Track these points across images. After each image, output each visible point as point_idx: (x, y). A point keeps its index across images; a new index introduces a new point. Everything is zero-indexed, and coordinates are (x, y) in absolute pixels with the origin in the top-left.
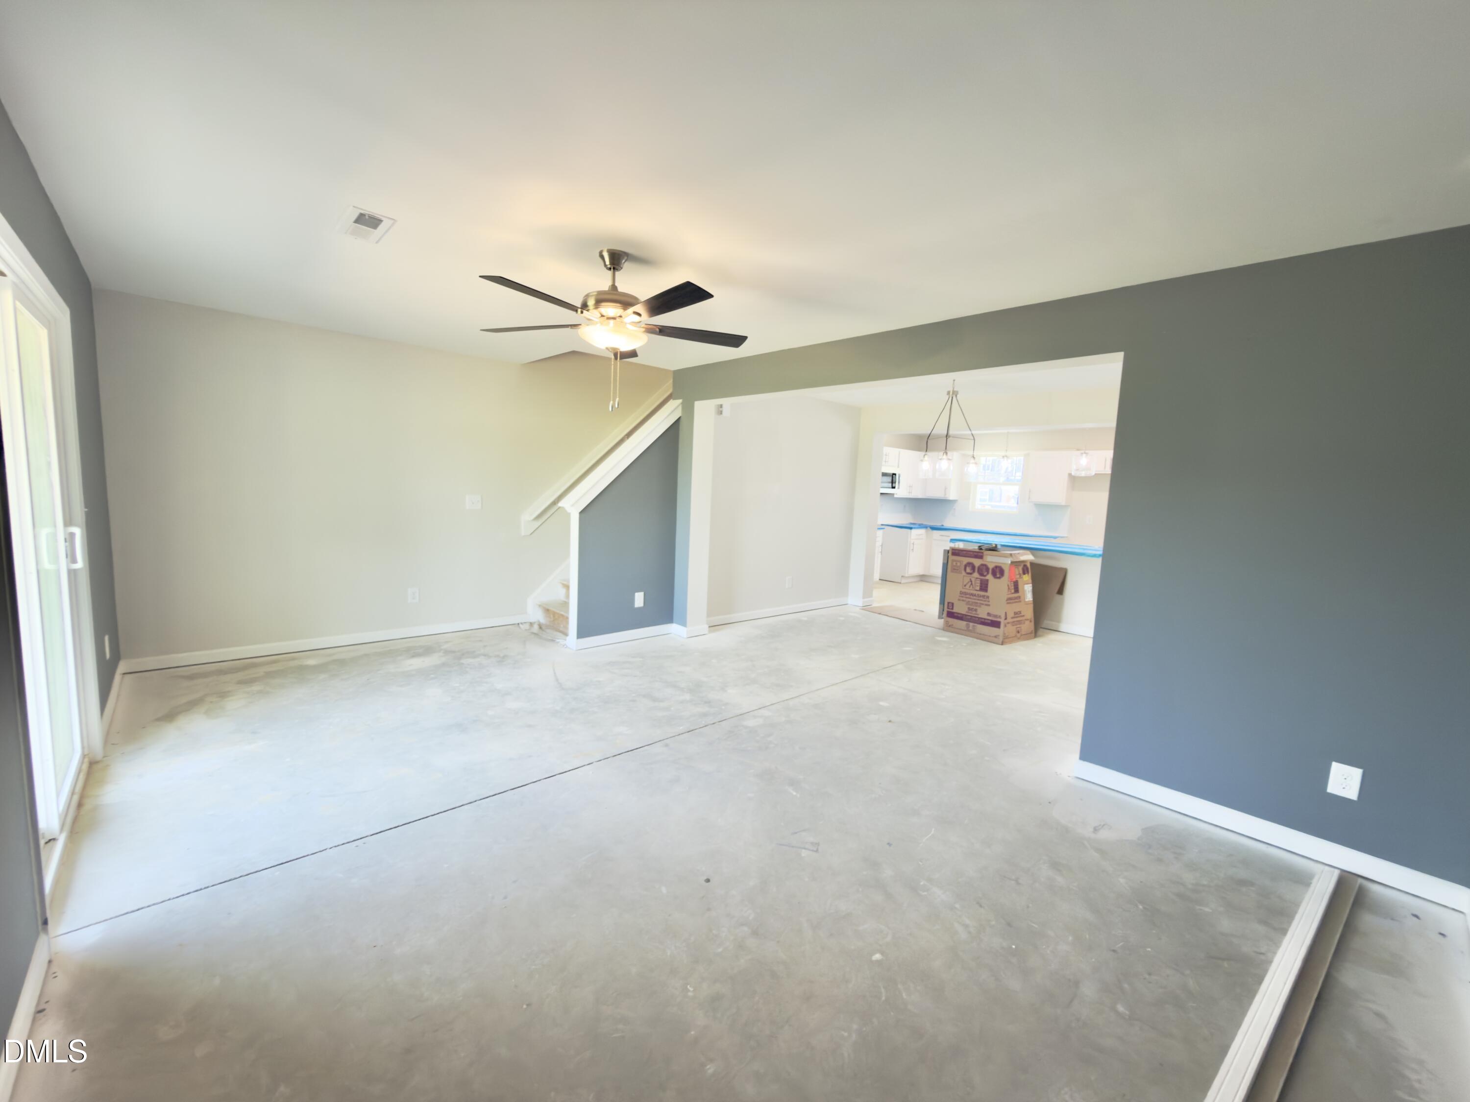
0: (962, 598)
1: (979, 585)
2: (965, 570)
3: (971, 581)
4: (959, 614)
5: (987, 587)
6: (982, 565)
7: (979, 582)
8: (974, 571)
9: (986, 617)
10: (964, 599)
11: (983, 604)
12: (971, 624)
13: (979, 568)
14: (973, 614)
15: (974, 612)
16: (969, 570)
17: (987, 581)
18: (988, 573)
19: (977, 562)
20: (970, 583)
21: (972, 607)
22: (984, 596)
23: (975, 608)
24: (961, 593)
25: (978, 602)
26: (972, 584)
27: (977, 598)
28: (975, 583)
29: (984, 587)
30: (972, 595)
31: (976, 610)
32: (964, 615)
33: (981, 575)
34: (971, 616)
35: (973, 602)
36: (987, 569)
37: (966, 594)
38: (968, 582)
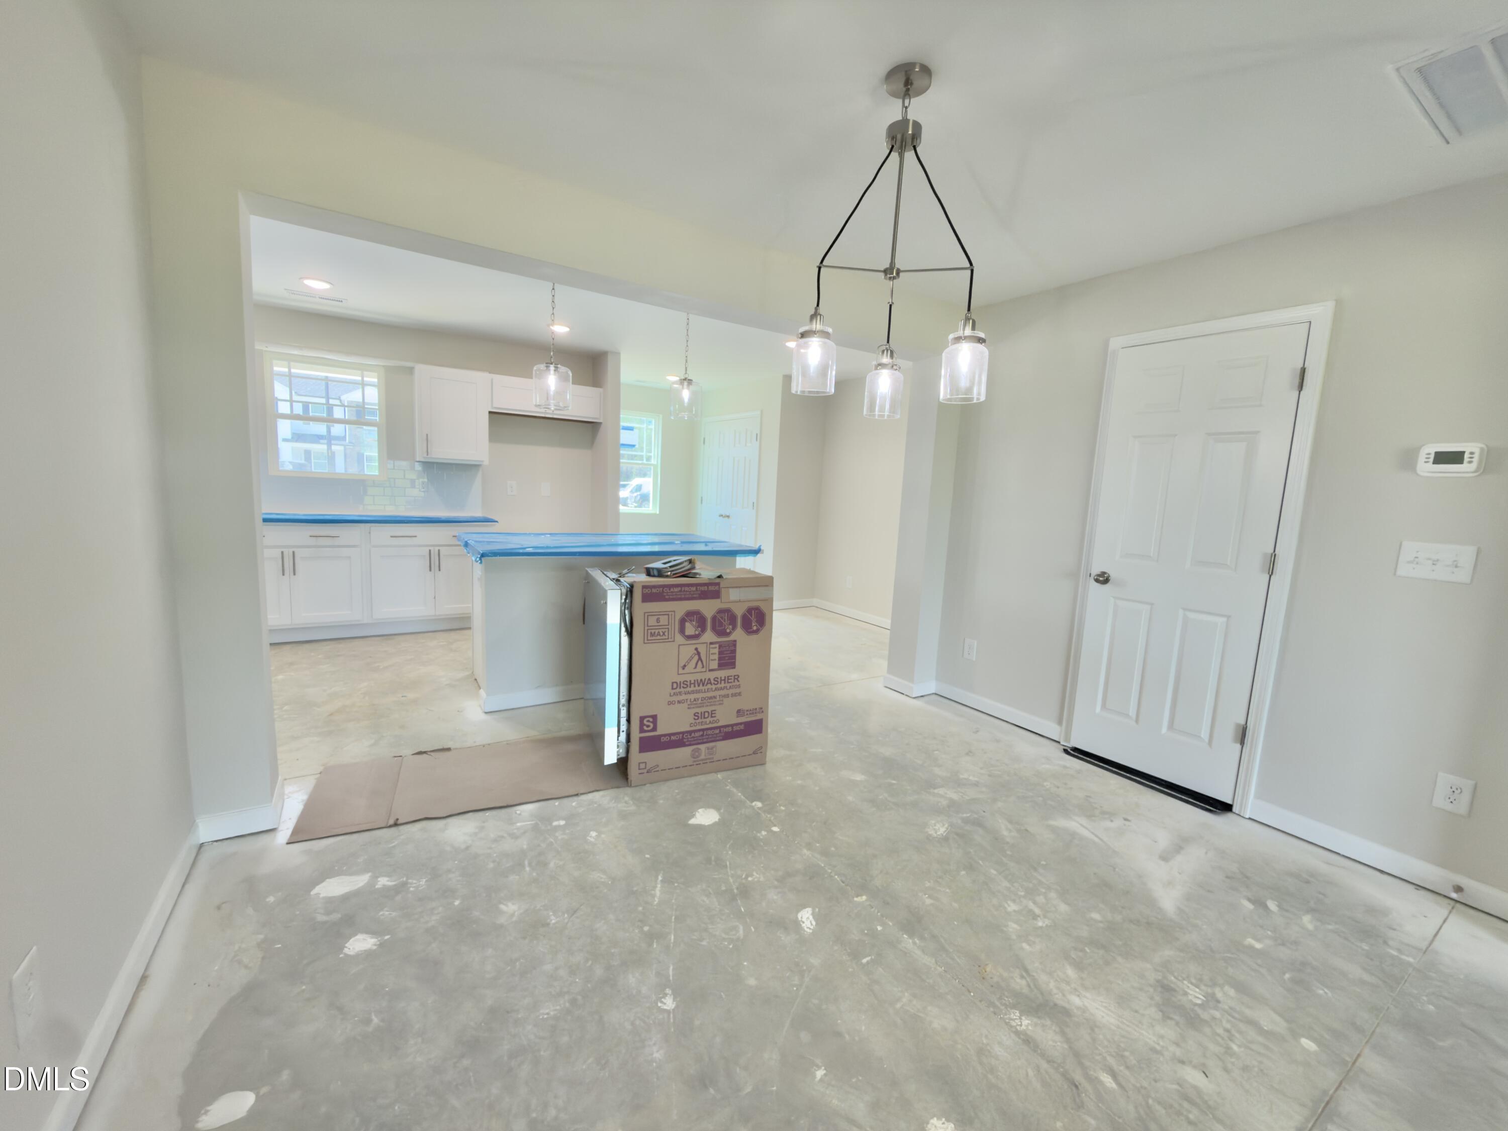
0: (676, 698)
1: (716, 657)
2: (682, 630)
3: (699, 654)
4: (670, 735)
5: (734, 657)
6: (720, 611)
7: (716, 651)
8: (704, 630)
9: (734, 720)
10: (683, 697)
11: (727, 696)
12: (703, 747)
13: (714, 618)
14: (708, 723)
15: (710, 719)
16: (690, 629)
17: (734, 643)
18: (734, 628)
19: (708, 608)
20: (696, 657)
21: (699, 710)
22: (727, 680)
23: (709, 709)
24: (675, 685)
25: (717, 693)
26: (700, 659)
27: (714, 687)
28: (708, 654)
29: (727, 658)
30: (702, 682)
31: (712, 714)
32: (683, 733)
33: (721, 633)
34: (703, 730)
35: (703, 699)
36: (733, 619)
37: (686, 684)
38: (691, 658)
